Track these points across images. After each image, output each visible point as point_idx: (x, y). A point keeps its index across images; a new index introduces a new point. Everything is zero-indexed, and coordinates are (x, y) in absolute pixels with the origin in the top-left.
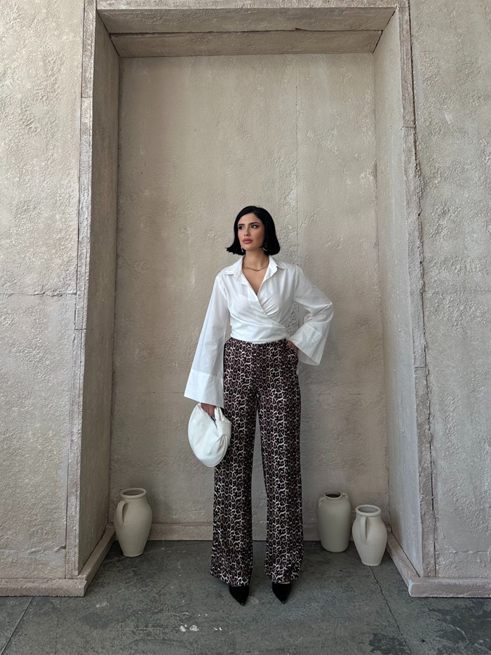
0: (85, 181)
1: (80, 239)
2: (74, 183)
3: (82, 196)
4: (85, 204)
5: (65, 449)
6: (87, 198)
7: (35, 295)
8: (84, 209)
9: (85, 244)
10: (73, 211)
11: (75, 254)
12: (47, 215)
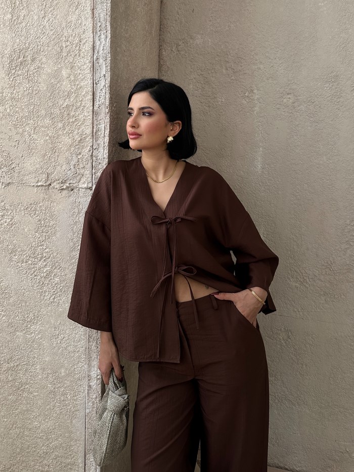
0: (102, 15)
1: (95, 108)
2: (86, 19)
3: (97, 39)
4: (101, 52)
5: (82, 395)
6: (104, 44)
7: (37, 186)
8: (101, 61)
9: (102, 115)
10: (85, 63)
11: (88, 131)
12: (50, 71)
